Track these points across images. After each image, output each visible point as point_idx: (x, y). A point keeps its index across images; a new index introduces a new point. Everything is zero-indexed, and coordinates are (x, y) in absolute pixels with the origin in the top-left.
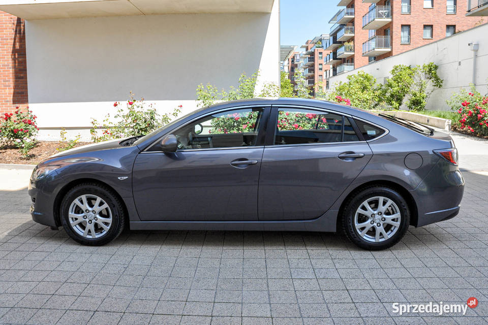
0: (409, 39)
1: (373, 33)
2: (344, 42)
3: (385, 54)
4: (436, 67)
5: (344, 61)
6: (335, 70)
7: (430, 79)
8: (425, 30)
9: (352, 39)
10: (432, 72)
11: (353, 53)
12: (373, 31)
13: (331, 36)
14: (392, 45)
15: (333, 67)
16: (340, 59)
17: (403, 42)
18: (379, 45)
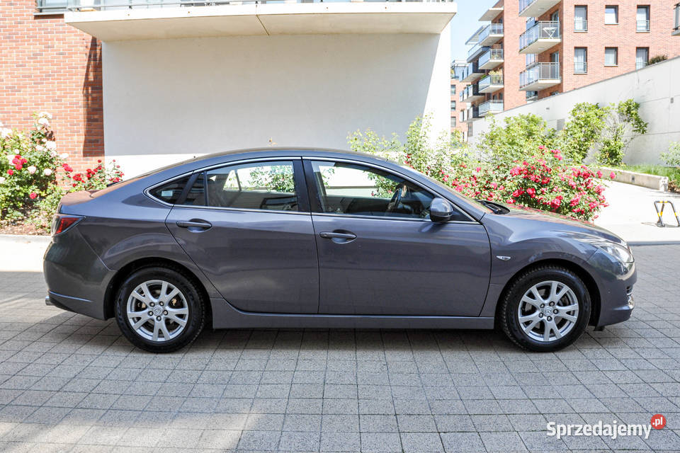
0: (586, 67)
1: (532, 59)
2: (489, 71)
3: (552, 87)
4: (637, 106)
5: (489, 97)
6: (476, 110)
7: (629, 121)
8: (608, 55)
9: (500, 67)
10: (632, 112)
11: (502, 86)
12: (533, 55)
13: (470, 62)
14: (561, 75)
15: (473, 106)
16: (483, 94)
17: (577, 72)
18: (544, 75)
